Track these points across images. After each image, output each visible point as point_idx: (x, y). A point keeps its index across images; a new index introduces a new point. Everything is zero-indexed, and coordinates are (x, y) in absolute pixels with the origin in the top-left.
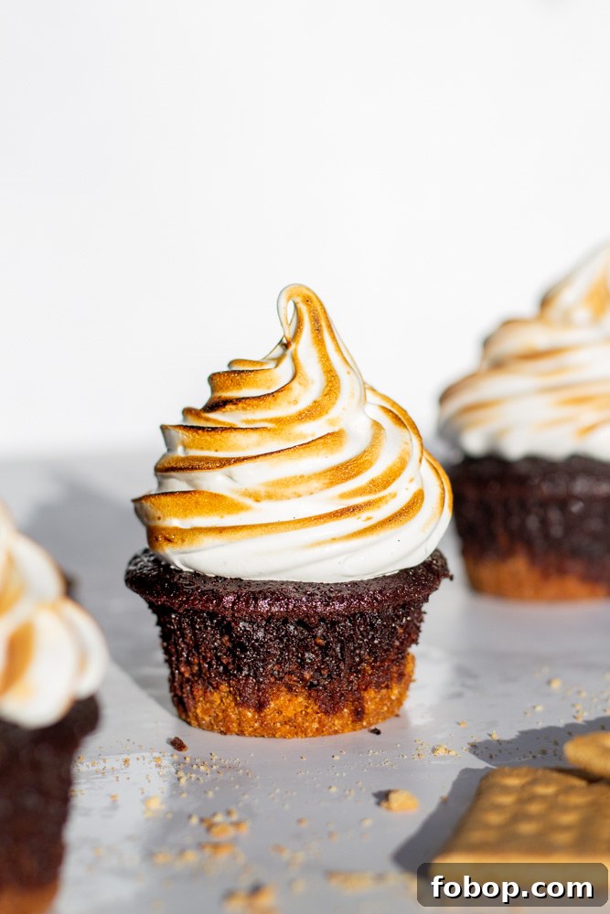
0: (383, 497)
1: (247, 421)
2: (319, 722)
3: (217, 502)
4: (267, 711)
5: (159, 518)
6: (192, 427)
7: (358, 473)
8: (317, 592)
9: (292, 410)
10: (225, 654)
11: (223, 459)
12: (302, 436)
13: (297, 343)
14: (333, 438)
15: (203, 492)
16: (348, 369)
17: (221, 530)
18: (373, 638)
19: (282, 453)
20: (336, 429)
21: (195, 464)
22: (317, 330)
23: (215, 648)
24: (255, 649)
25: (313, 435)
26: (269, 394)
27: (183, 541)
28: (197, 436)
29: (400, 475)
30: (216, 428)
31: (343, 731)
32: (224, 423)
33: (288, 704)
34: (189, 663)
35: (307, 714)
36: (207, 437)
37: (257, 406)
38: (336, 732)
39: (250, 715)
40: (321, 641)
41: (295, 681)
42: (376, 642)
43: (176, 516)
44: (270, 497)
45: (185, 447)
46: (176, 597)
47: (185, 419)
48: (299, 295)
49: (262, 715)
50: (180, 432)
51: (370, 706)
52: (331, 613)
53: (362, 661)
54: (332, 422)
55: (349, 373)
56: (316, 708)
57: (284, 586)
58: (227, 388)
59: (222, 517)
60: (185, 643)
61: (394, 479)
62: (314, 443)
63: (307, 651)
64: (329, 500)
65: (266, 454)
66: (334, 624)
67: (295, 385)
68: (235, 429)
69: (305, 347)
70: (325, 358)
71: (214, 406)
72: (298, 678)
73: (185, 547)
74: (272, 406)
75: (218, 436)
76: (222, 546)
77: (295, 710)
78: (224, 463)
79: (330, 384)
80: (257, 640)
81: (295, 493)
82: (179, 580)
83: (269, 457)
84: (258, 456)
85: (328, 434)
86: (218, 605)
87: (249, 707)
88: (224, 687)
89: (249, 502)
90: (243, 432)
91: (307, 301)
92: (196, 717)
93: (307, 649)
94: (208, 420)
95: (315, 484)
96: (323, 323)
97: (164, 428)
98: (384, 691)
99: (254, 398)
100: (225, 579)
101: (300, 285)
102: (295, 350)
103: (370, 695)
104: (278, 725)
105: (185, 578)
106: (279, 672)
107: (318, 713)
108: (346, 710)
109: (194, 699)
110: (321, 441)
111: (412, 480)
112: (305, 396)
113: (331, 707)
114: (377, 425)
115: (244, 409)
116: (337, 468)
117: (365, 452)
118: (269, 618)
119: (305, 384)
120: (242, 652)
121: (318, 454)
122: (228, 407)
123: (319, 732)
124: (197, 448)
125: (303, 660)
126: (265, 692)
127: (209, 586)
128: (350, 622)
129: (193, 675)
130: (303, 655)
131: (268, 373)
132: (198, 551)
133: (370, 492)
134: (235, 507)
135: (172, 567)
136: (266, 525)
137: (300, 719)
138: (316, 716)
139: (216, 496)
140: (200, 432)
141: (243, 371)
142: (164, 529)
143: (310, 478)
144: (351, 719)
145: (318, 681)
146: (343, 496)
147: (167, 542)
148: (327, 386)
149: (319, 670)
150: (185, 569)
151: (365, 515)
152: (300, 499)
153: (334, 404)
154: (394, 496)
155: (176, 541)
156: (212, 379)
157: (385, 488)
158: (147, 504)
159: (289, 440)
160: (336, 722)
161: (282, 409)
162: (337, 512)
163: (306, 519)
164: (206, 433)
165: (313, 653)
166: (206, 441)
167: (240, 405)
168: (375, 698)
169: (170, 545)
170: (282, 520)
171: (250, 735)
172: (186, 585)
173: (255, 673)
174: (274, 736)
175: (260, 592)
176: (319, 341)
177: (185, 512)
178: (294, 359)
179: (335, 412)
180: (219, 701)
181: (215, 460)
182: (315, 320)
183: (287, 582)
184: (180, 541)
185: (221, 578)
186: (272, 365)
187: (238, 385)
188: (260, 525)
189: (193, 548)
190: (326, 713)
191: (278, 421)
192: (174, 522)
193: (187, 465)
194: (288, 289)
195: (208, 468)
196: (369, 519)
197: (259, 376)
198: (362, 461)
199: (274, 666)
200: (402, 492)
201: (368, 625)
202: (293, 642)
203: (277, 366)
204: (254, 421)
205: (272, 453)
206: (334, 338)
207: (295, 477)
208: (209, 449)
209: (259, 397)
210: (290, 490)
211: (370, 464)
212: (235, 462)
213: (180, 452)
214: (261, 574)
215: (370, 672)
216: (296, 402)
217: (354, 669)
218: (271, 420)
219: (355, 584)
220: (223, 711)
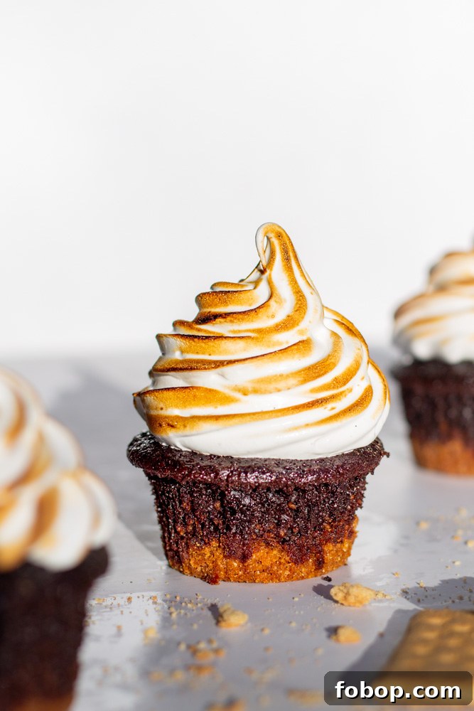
0: (343, 392)
1: (234, 332)
2: (290, 570)
3: (211, 395)
4: (249, 561)
5: (162, 409)
6: (190, 336)
7: (325, 373)
8: (293, 467)
9: (270, 323)
10: (216, 517)
11: (217, 361)
12: (279, 343)
13: (271, 270)
14: (304, 345)
15: (200, 387)
16: (311, 290)
17: (217, 418)
18: (333, 503)
19: (265, 357)
20: (304, 338)
21: (194, 365)
22: (287, 259)
23: (209, 512)
24: (243, 512)
25: (287, 342)
26: (252, 310)
27: (185, 426)
28: (193, 343)
29: (356, 373)
30: (210, 337)
31: (307, 577)
32: (214, 333)
33: (265, 556)
34: (185, 525)
35: (280, 563)
36: (202, 344)
37: (243, 320)
38: (303, 578)
39: (236, 564)
40: (293, 506)
41: (272, 538)
42: (336, 506)
43: (177, 407)
44: (256, 391)
45: (182, 352)
46: (180, 471)
47: (175, 329)
48: (272, 232)
49: (246, 564)
50: (178, 339)
51: (328, 557)
52: (304, 483)
53: (323, 521)
54: (301, 332)
55: (311, 293)
56: (288, 558)
57: (267, 463)
58: (216, 305)
59: (216, 407)
60: (181, 508)
61: (351, 378)
62: (290, 349)
63: (283, 514)
64: (302, 394)
65: (252, 358)
66: (304, 491)
67: (272, 302)
68: (226, 338)
69: (277, 272)
70: (293, 282)
71: (204, 319)
72: (275, 535)
73: (188, 431)
74: (254, 320)
75: (211, 343)
76: (218, 430)
77: (271, 561)
78: (219, 364)
79: (300, 303)
80: (244, 505)
81: (276, 389)
82: (180, 457)
83: (255, 360)
84: (247, 359)
85: (300, 342)
86: (216, 477)
87: (235, 559)
88: (215, 544)
89: (238, 395)
90: (232, 340)
91: (279, 236)
92: (189, 568)
93: (282, 511)
94: (199, 330)
95: (292, 381)
96: (291, 254)
97: (159, 337)
98: (339, 545)
99: (240, 313)
100: (219, 457)
101: (274, 224)
102: (270, 275)
103: (329, 548)
104: (258, 572)
105: (185, 456)
106: (260, 530)
107: (289, 563)
108: (311, 560)
109: (188, 553)
110: (295, 347)
111: (363, 378)
112: (281, 311)
113: (299, 560)
114: (334, 334)
115: (231, 321)
116: (309, 368)
117: (329, 356)
118: (255, 488)
119: (280, 302)
120: (231, 515)
121: (293, 358)
122: (218, 320)
123: (290, 578)
124: (193, 353)
125: (279, 520)
126: (249, 547)
127: (206, 463)
128: (316, 491)
129: (187, 533)
130: (280, 517)
131: (249, 294)
132: (198, 434)
133: (334, 388)
134: (227, 400)
135: (172, 447)
136: (254, 414)
137: (276, 568)
138: (288, 565)
139: (210, 391)
140: (196, 340)
141: (229, 292)
142: (166, 417)
143: (288, 376)
144: (314, 567)
145: (289, 537)
146: (314, 391)
147: (170, 428)
148: (297, 303)
149: (292, 528)
150: (184, 449)
151: (330, 406)
152: (279, 393)
153: (303, 318)
154: (350, 390)
155: (178, 426)
156: (200, 299)
157: (345, 384)
158: (149, 398)
159: (269, 346)
160: (303, 570)
161: (263, 322)
162: (309, 403)
163: (285, 409)
164: (201, 341)
165: (287, 515)
166: (201, 347)
167: (229, 318)
168: (332, 550)
169: (173, 430)
170: (264, 410)
171: (235, 581)
172: (187, 461)
173: (241, 531)
174: (254, 582)
175: (249, 467)
176: (289, 269)
177: (185, 403)
178: (270, 282)
179: (303, 325)
180: (209, 555)
181: (210, 362)
182: (285, 251)
183: (269, 459)
184: (182, 427)
185: (215, 456)
186: (251, 287)
187: (225, 303)
188: (249, 414)
189: (194, 432)
190: (296, 562)
191: (259, 331)
192: (175, 412)
193: (186, 366)
194: (264, 226)
195: (205, 369)
196: (333, 409)
197: (242, 295)
198: (328, 363)
199: (256, 525)
200: (356, 388)
201: (329, 493)
202: (272, 506)
203: (255, 288)
204: (240, 331)
205: (257, 357)
206: (299, 266)
207: (276, 376)
208: (203, 353)
209: (244, 312)
210: (272, 386)
211: (334, 365)
212: (227, 363)
213: (177, 356)
214: (249, 453)
215: (329, 530)
216: (273, 316)
217: (318, 527)
218: (253, 331)
219: (322, 460)
220: (213, 562)
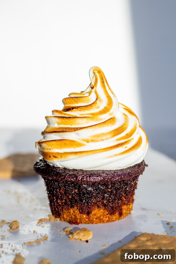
0: (130, 140)
1: (81, 115)
2: (108, 218)
3: (72, 143)
4: (91, 215)
5: (50, 149)
6: (62, 117)
7: (123, 132)
8: (110, 173)
9: (97, 110)
10: (76, 196)
11: (75, 128)
12: (101, 119)
13: (96, 87)
14: (112, 120)
15: (67, 140)
16: (114, 96)
17: (76, 153)
18: (126, 188)
19: (96, 125)
20: (112, 117)
21: (64, 130)
22: (103, 82)
23: (72, 194)
24: (88, 194)
25: (105, 119)
26: (89, 105)
27: (61, 157)
28: (63, 120)
29: (135, 131)
30: (71, 117)
31: (115, 221)
32: (72, 115)
33: (98, 212)
34: (62, 200)
35: (104, 215)
36: (67, 120)
37: (85, 109)
38: (113, 221)
39: (85, 216)
40: (109, 190)
41: (100, 204)
42: (127, 189)
43: (57, 148)
44: (93, 141)
45: (58, 124)
46: (60, 177)
47: (53, 114)
48: (96, 70)
49: (89, 216)
50: (56, 118)
51: (124, 211)
52: (115, 180)
53: (122, 196)
54: (111, 114)
55: (114, 97)
56: (107, 213)
57: (98, 172)
58: (72, 103)
59: (75, 148)
60: (60, 192)
61: (133, 133)
62: (107, 122)
63: (105, 194)
64: (113, 141)
65: (91, 126)
66: (114, 184)
67: (98, 101)
68: (78, 117)
69: (99, 87)
70: (106, 92)
71: (68, 109)
72: (102, 203)
73: (63, 159)
74: (90, 109)
75: (72, 120)
76: (76, 158)
77: (100, 214)
78: (76, 129)
79: (110, 101)
80: (89, 191)
81: (102, 139)
82: (59, 170)
83: (92, 127)
84: (88, 127)
85: (111, 118)
86: (76, 179)
87: (84, 214)
88: (75, 208)
89: (85, 143)
90: (81, 118)
91: (99, 72)
92: (64, 218)
93: (105, 193)
94: (65, 114)
95: (108, 136)
96: (104, 80)
97: (46, 118)
98: (128, 206)
99: (84, 106)
100: (77, 170)
101: (97, 67)
102: (96, 89)
103: (124, 207)
104: (95, 219)
105: (62, 170)
106: (95, 201)
107: (108, 215)
108: (117, 213)
109: (63, 212)
110: (109, 121)
111: (137, 133)
112: (102, 105)
113: (112, 213)
114: (124, 114)
115: (80, 110)
116: (116, 130)
117: (124, 124)
118: (93, 184)
119: (101, 101)
120: (83, 195)
121: (108, 126)
122: (74, 110)
123: (108, 221)
124: (63, 124)
125: (104, 196)
126: (90, 209)
127: (71, 173)
128: (119, 183)
129: (62, 203)
130: (104, 195)
131: (87, 98)
132: (68, 160)
133: (126, 138)
134: (79, 145)
135: (55, 166)
136: (92, 151)
137: (102, 217)
138: (107, 216)
139: (72, 141)
140: (65, 119)
141: (78, 97)
142: (52, 153)
143: (106, 134)
144: (118, 216)
145: (108, 204)
146: (117, 140)
147: (54, 158)
148: (108, 101)
149: (109, 200)
150: (61, 167)
151: (125, 146)
152: (103, 141)
153: (111, 108)
154: (133, 139)
155: (58, 157)
156: (64, 101)
157: (130, 136)
158: (44, 145)
159: (97, 121)
160: (114, 217)
161: (94, 110)
162: (116, 145)
163: (106, 148)
164: (67, 119)
165: (107, 194)
166: (67, 122)
167: (79, 109)
168: (126, 208)
169: (56, 159)
170: (96, 149)
171: (84, 223)
172: (63, 172)
173: (87, 202)
174: (93, 223)
175: (91, 174)
176: (104, 86)
177: (61, 147)
178: (96, 93)
179: (111, 111)
180: (72, 212)
181: (72, 128)
182: (102, 79)
183: (99, 170)
184: (60, 157)
185: (75, 170)
186: (87, 95)
187: (77, 102)
188: (90, 151)
189: (66, 160)
190: (111, 214)
191: (93, 114)
192: (56, 151)
193: (61, 130)
194: (93, 68)
195: (70, 131)
196: (126, 147)
197: (84, 99)
198: (123, 127)
199: (93, 199)
200: (135, 138)
201: (125, 183)
202: (101, 191)
203: (89, 95)
204: (84, 114)
205: (93, 126)
206: (108, 85)
207: (101, 134)
208: (68, 125)
209: (86, 106)
210: (100, 138)
211: (126, 128)
212: (80, 129)
213: (56, 126)
214: (90, 168)
215: (125, 200)
216: (98, 108)
217: (120, 199)
218: (90, 114)
219: (122, 170)
220: (75, 215)
